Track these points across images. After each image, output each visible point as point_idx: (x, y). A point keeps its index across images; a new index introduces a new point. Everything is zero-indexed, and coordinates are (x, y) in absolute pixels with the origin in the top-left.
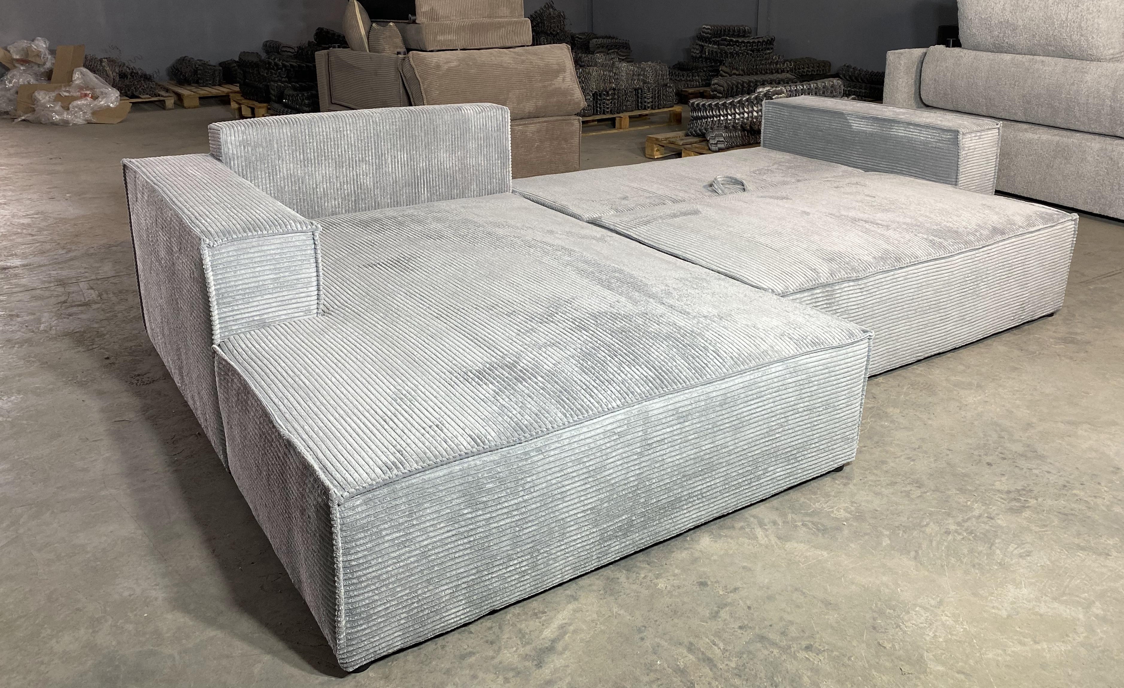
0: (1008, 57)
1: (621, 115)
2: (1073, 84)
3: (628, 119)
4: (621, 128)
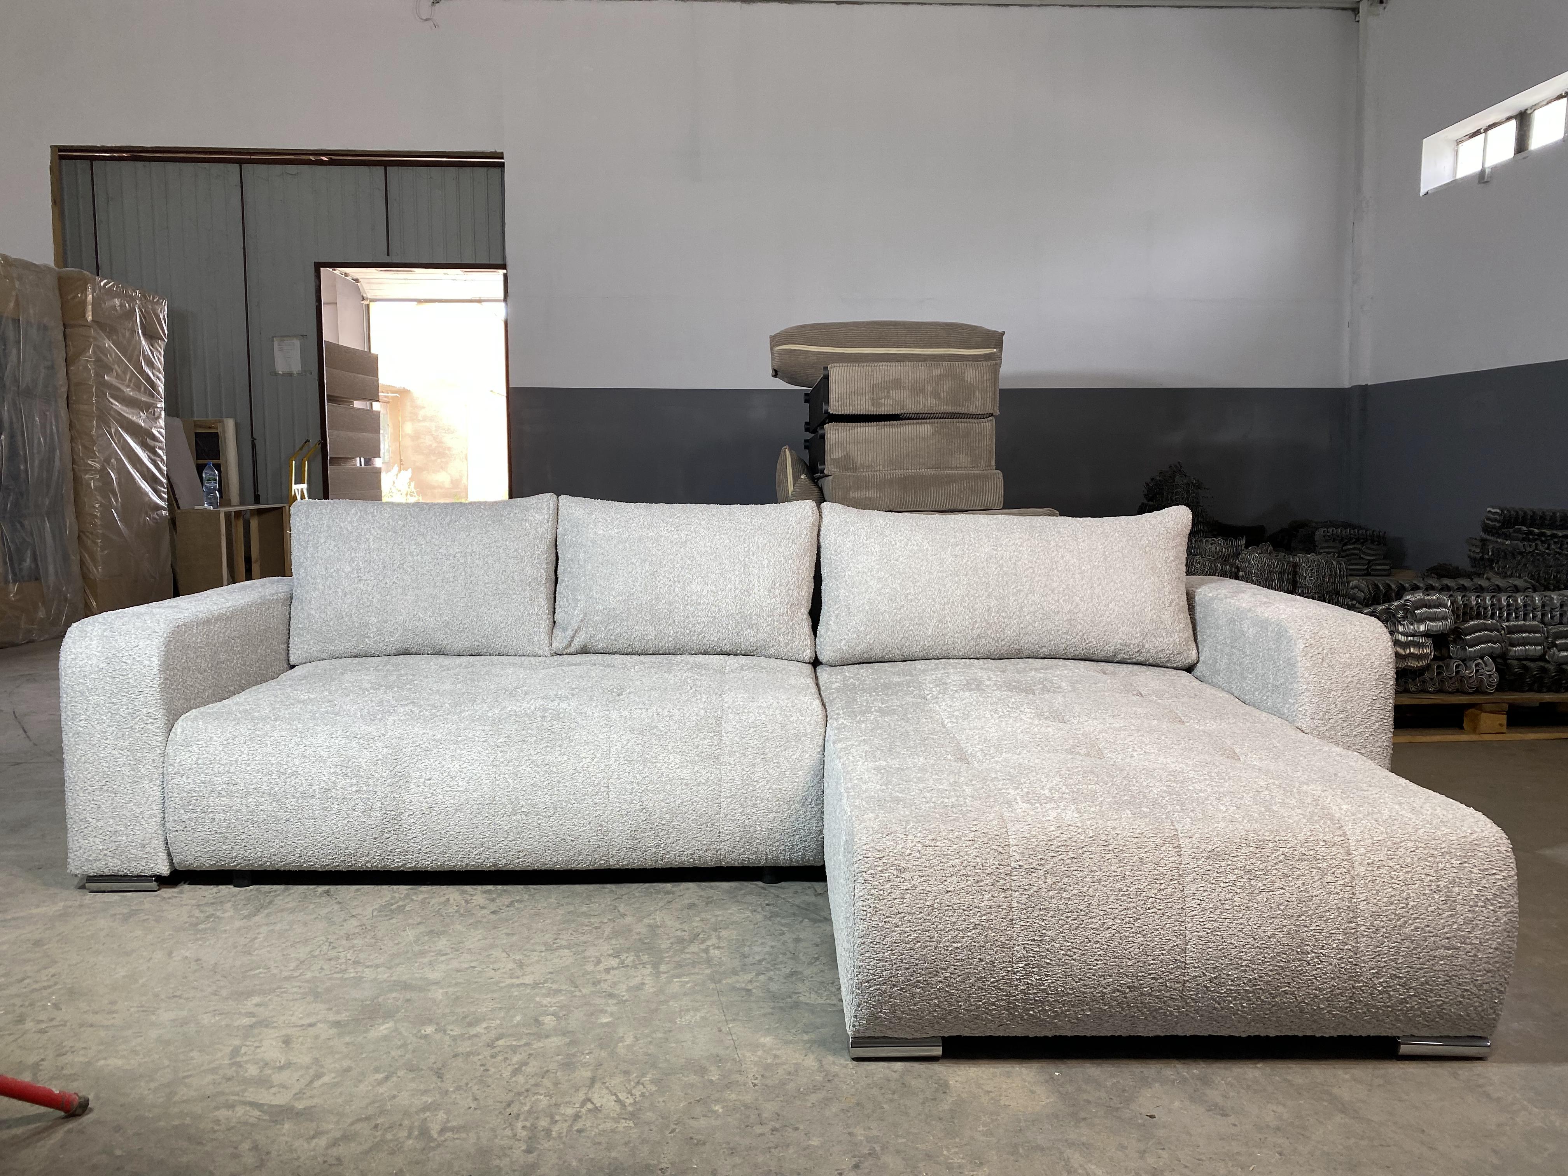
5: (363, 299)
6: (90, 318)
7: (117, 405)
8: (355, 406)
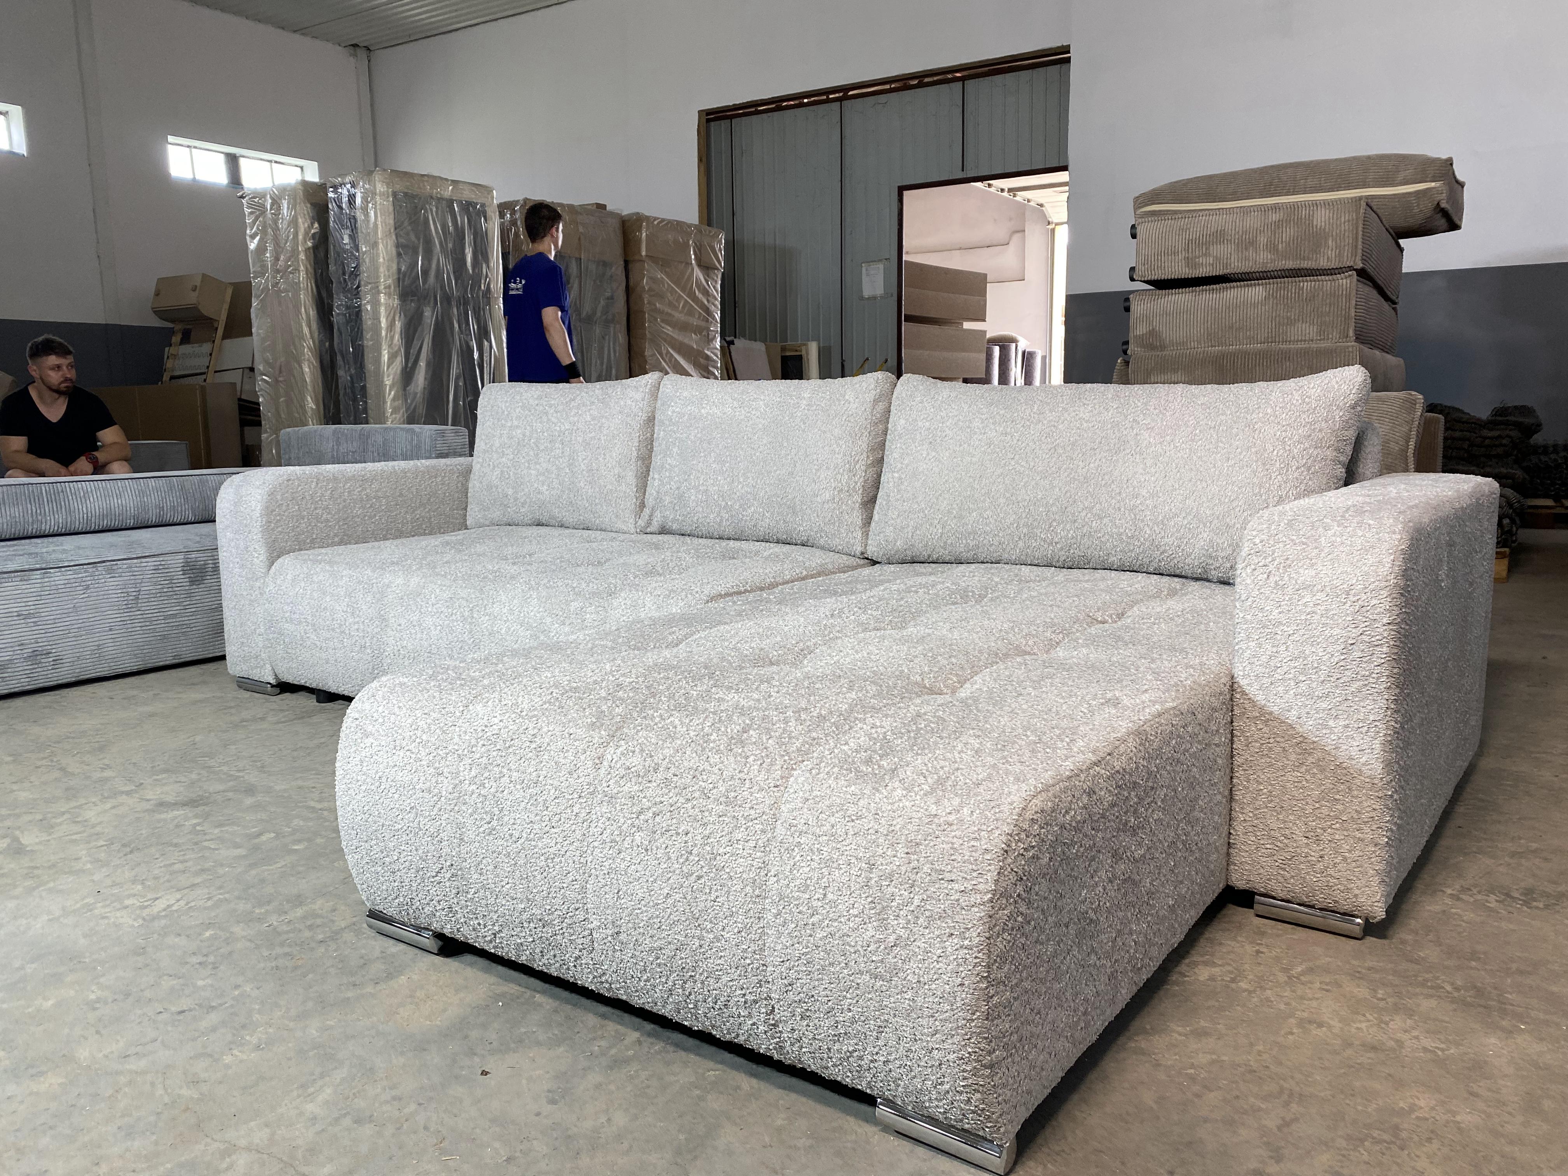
5: (1049, 223)
6: (644, 253)
7: (668, 330)
8: (965, 327)
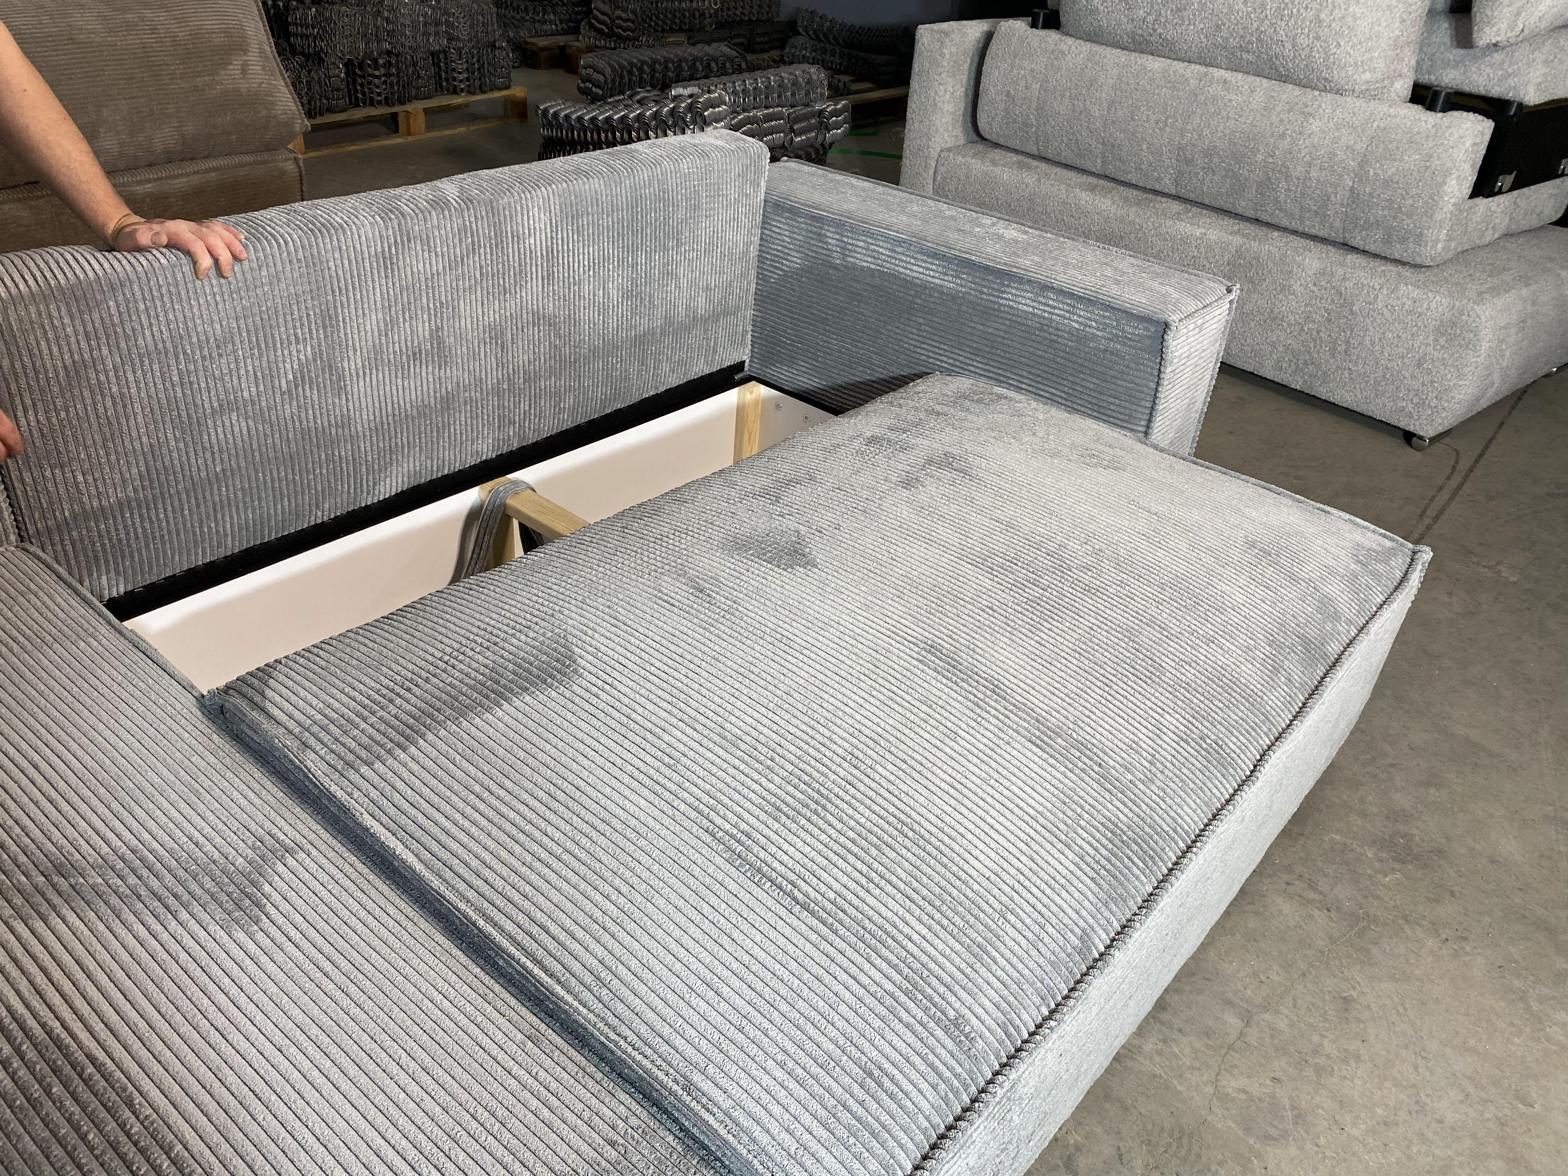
0: (1156, 64)
1: (409, 107)
2: (1283, 136)
3: (422, 117)
4: (409, 134)
